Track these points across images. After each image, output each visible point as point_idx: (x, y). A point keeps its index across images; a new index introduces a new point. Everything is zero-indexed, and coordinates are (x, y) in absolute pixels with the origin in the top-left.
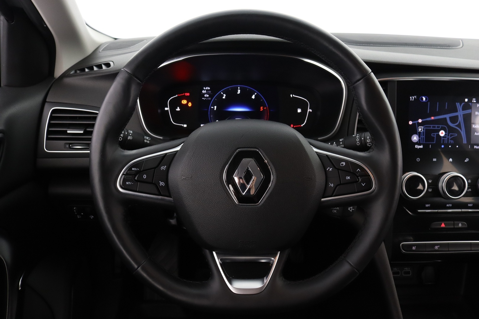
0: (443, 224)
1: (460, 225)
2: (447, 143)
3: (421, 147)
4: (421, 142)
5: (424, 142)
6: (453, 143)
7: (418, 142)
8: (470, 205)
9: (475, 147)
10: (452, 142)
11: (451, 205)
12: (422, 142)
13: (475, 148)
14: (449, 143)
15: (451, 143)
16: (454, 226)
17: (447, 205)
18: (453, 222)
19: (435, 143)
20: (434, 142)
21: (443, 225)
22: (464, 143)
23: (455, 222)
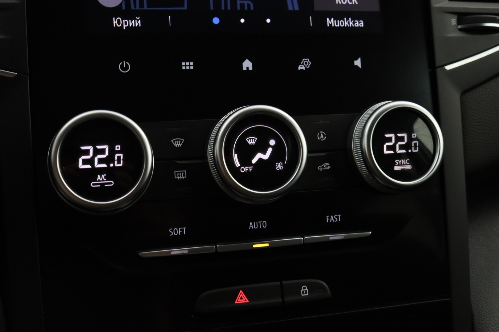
0: (241, 294)
1: (305, 291)
2: (229, 8)
3: (137, 23)
4: (133, 8)
5: (145, 8)
6: (252, 8)
7: (124, 7)
8: (332, 219)
9: (330, 22)
10: (249, 5)
11: (264, 224)
12: (138, 8)
13: (331, 25)
14: (239, 8)
15: (246, 8)
16: (283, 299)
17: (251, 226)
18: (279, 283)
19: (185, 8)
20: (183, 6)
21: (242, 299)
22: (290, 8)
23: (284, 282)
